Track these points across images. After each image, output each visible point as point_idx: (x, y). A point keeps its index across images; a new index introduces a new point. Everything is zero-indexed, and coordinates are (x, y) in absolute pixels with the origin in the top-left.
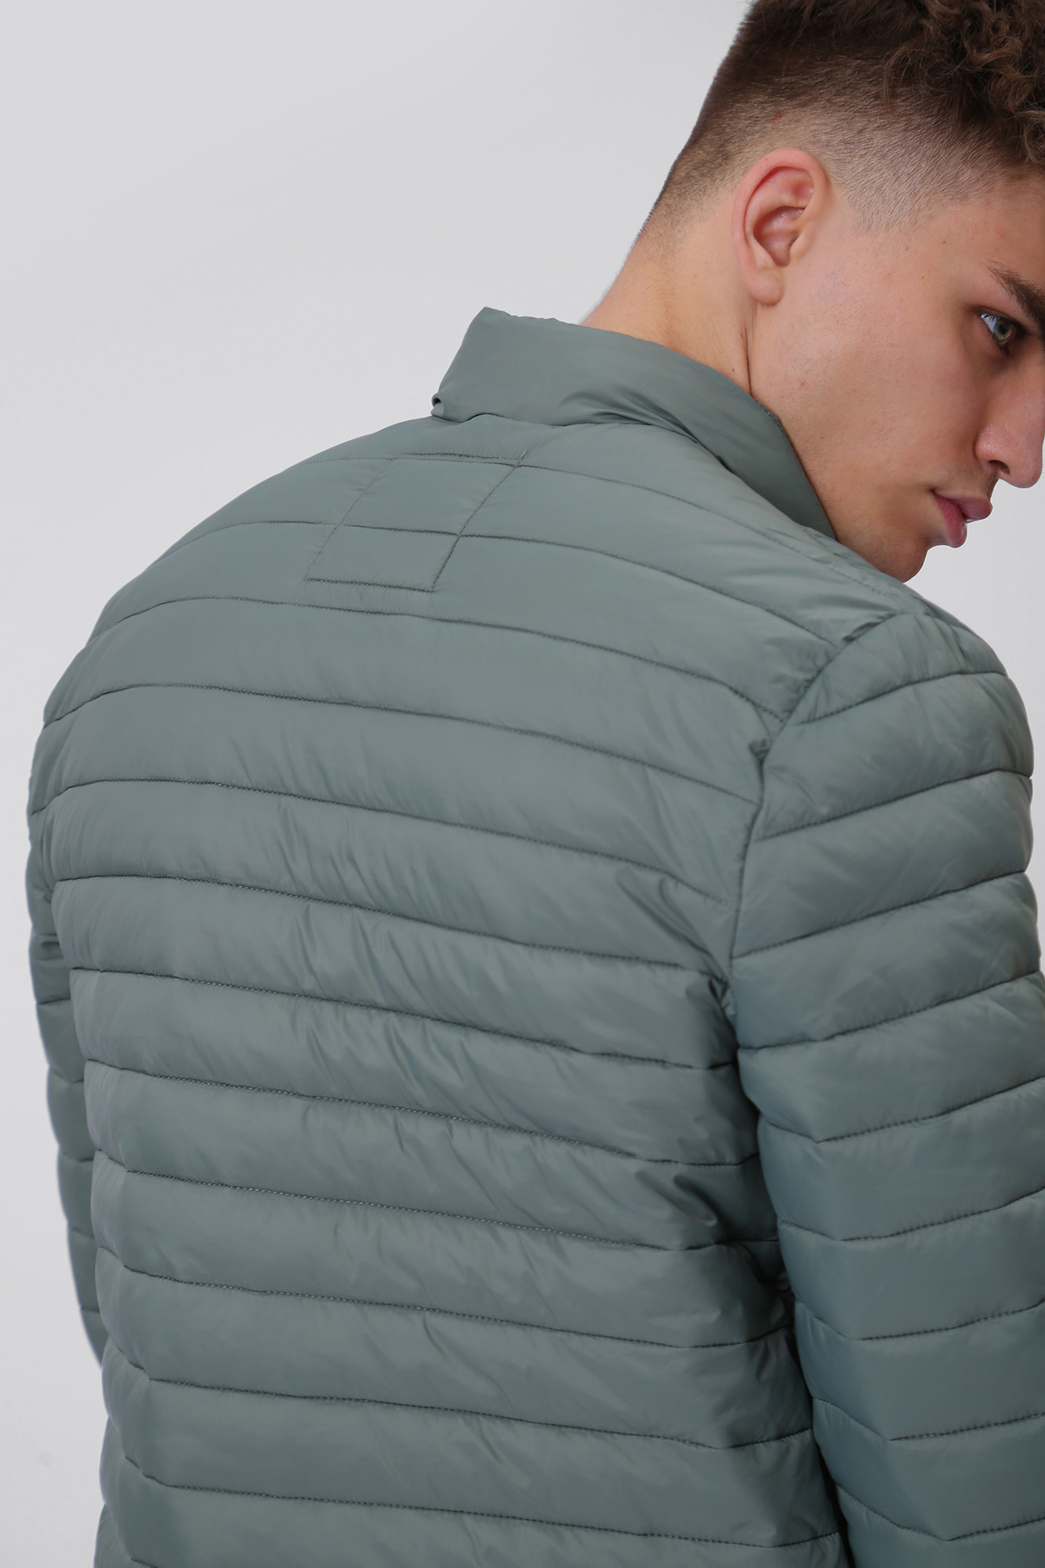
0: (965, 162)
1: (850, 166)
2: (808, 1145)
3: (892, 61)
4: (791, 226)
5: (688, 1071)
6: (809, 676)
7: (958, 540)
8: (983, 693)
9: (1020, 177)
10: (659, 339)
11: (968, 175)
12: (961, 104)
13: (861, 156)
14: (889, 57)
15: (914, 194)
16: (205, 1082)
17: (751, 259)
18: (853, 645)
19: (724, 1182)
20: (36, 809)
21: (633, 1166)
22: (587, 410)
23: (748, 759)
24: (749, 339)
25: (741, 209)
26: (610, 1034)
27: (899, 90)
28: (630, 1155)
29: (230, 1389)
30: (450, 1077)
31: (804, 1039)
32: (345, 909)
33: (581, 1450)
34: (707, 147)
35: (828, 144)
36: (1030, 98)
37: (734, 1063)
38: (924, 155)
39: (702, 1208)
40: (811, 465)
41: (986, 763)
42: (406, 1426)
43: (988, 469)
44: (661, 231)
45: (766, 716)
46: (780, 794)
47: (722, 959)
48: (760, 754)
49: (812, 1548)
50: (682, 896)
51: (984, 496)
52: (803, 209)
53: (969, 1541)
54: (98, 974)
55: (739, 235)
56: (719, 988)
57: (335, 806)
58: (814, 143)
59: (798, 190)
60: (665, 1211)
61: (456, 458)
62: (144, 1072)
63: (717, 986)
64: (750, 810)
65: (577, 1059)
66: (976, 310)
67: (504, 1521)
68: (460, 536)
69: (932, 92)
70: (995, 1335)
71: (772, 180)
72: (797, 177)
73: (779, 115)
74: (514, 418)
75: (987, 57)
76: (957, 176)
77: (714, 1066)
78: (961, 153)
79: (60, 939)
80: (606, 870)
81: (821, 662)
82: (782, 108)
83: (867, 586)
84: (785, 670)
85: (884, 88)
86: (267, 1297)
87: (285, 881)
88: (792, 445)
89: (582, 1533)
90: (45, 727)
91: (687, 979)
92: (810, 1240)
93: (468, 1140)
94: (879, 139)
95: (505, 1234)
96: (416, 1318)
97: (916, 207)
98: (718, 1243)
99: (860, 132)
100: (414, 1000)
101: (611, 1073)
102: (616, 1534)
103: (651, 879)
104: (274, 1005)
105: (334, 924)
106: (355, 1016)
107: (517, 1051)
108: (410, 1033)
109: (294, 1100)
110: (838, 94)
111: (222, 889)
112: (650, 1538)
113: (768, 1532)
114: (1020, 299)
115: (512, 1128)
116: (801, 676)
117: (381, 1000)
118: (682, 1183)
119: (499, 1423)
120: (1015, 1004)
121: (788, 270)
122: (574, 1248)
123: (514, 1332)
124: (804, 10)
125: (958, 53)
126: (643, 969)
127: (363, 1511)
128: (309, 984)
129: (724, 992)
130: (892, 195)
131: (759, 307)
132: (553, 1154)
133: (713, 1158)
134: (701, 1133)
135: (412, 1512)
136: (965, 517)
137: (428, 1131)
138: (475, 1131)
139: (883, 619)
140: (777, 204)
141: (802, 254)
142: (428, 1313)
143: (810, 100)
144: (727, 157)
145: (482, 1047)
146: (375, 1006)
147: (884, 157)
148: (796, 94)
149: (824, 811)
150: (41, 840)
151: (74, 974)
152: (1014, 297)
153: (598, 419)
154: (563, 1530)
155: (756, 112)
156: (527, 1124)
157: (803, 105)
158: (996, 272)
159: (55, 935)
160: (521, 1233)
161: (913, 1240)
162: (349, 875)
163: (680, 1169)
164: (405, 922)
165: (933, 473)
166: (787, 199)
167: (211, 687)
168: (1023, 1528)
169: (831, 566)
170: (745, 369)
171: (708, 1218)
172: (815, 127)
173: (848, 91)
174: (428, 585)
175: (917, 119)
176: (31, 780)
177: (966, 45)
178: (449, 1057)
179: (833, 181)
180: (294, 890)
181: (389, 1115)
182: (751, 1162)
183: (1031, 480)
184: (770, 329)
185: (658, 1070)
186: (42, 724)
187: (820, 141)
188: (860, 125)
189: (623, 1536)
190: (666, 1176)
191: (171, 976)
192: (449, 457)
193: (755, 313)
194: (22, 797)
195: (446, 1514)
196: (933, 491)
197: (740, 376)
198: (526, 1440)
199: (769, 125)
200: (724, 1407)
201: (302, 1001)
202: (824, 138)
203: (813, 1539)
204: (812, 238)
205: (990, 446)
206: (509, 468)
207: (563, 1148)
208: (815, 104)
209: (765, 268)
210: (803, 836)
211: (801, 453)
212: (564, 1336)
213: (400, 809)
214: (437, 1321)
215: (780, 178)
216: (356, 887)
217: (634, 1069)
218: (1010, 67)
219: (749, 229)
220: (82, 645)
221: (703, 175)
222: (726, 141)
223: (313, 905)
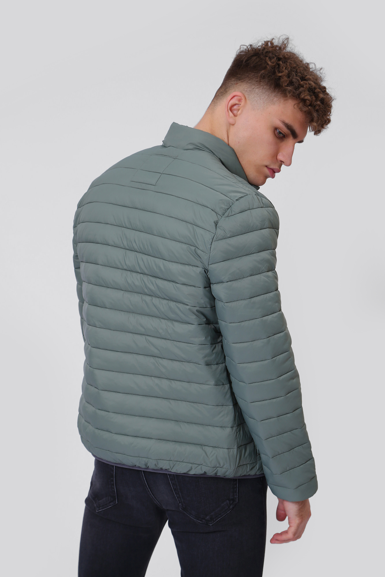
0: (275, 96)
1: (251, 96)
2: (223, 303)
3: (260, 74)
4: (238, 108)
5: (200, 288)
6: (228, 207)
7: (273, 177)
8: (267, 212)
9: (287, 100)
10: (209, 132)
11: (275, 99)
12: (274, 84)
13: (253, 94)
14: (259, 73)
15: (264, 103)
16: (104, 287)
17: (229, 115)
18: (238, 201)
19: (207, 311)
20: (75, 227)
21: (188, 307)
22: (191, 147)
23: (214, 224)
24: (229, 132)
25: (227, 104)
26: (184, 280)
27: (262, 80)
28: (187, 305)
29: (107, 350)
30: (152, 287)
31: (222, 282)
32: (133, 252)
33: (176, 365)
34: (223, 89)
35: (246, 91)
36: (288, 85)
37: (210, 287)
38: (266, 94)
39: (202, 317)
40: (240, 160)
41: (265, 227)
42: (141, 358)
43: (280, 162)
44: (212, 107)
45: (218, 215)
46: (220, 232)
47: (207, 266)
48: (216, 223)
49: (222, 387)
50: (199, 252)
51: (278, 168)
52: (240, 104)
53: (252, 384)
54: (85, 263)
55: (226, 110)
56: (206, 272)
57: (133, 230)
58: (244, 90)
59: (240, 100)
60: (194, 317)
61: (164, 156)
62: (92, 284)
63: (206, 271)
64: (213, 235)
65: (177, 285)
66: (276, 129)
67: (160, 378)
68: (162, 174)
69: (268, 81)
70: (258, 343)
71: (234, 98)
72: (239, 98)
73: (237, 84)
74: (177, 148)
75: (280, 74)
76: (273, 99)
77: (205, 288)
78: (274, 95)
79: (78, 255)
80: (185, 246)
81: (231, 205)
82: (238, 82)
83: (243, 188)
84: (223, 206)
85: (258, 79)
86: (114, 331)
87: (122, 246)
88: (236, 155)
89: (176, 381)
90: (77, 209)
91: (199, 270)
92: (223, 323)
93: (156, 301)
94: (257, 90)
95: (162, 320)
96: (144, 337)
97: (264, 106)
98: (206, 324)
99: (253, 89)
100: (146, 271)
101: (184, 288)
102: (182, 382)
103: (193, 248)
104: (119, 272)
105: (131, 255)
106: (134, 274)
107: (166, 282)
108: (145, 278)
109: (121, 291)
110: (249, 80)
111: (109, 246)
112: (189, 383)
113: (213, 383)
114: (285, 126)
115: (164, 299)
116: (226, 207)
117: (140, 271)
118: (197, 311)
119: (160, 359)
120: (268, 277)
121: (236, 118)
122: (176, 324)
123: (163, 340)
124: (243, 61)
125: (274, 73)
126: (191, 267)
127: (132, 375)
128: (125, 267)
129: (208, 272)
130: (259, 103)
131: (231, 126)
132: (172, 304)
133: (205, 306)
134: (202, 301)
135: (142, 376)
136: (275, 172)
137: (148, 299)
138: (157, 299)
139: (245, 196)
140: (235, 103)
141: (240, 114)
142: (146, 336)
143: (243, 81)
144: (226, 92)
145: (159, 282)
146: (138, 273)
147: (258, 94)
148: (240, 79)
149: (229, 235)
150: (75, 233)
151: (81, 263)
152: (284, 126)
153: (194, 149)
154: (172, 381)
155: (232, 83)
156: (167, 298)
157: (242, 82)
158: (280, 120)
159: (77, 254)
160: (166, 320)
161: (243, 324)
162: (134, 245)
163: (197, 308)
164: (145, 255)
165: (267, 163)
166: (237, 102)
167: (110, 203)
168: (263, 382)
169: (236, 184)
170: (227, 139)
171: (204, 319)
172: (244, 87)
173: (252, 80)
174: (154, 184)
175: (265, 87)
176: (74, 220)
177: (276, 71)
178: (152, 283)
179: (247, 99)
180: (123, 247)
181: (140, 295)
182: (213, 308)
183: (289, 165)
184: (233, 130)
185: (194, 288)
186: (77, 208)
187: (245, 90)
188: (253, 87)
189: (184, 382)
190: (195, 309)
191: (98, 264)
192: (162, 156)
193: (230, 126)
194: (72, 224)
195: (148, 377)
196: (266, 166)
197: (226, 140)
198: (165, 362)
199: (235, 86)
200: (205, 357)
201: (124, 271)
202: (246, 89)
203: (223, 385)
204: (242, 111)
205: (280, 157)
206: (174, 159)
207: (174, 303)
208: (244, 82)
209: (232, 117)
210: (224, 240)
211: (238, 157)
212: (173, 341)
213: (145, 232)
214: (148, 338)
215: (236, 98)
216: (136, 247)
217: (189, 287)
218: (285, 77)
219: (229, 108)
220: (86, 191)
221: (221, 95)
222: (226, 88)
223: (127, 251)
